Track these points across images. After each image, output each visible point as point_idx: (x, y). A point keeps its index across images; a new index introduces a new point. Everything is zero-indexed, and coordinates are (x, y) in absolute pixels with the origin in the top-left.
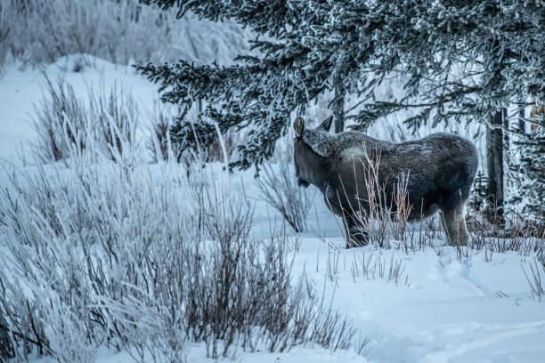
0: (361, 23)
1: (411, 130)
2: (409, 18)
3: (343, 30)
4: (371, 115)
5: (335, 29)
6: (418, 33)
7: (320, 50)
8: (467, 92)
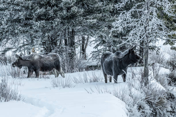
0: (4, 31)
1: (14, 53)
2: (14, 30)
4: (6, 50)
6: (16, 33)
8: (26, 45)
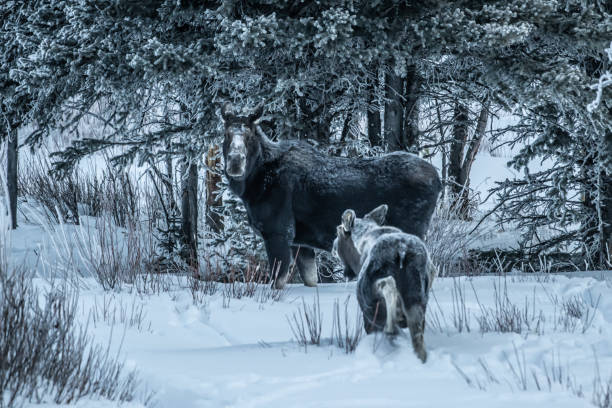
0: (72, 58)
1: (117, 168)
2: (124, 54)
3: (53, 64)
4: (78, 152)
5: (44, 62)
6: (132, 70)
7: (29, 83)
8: (176, 131)
